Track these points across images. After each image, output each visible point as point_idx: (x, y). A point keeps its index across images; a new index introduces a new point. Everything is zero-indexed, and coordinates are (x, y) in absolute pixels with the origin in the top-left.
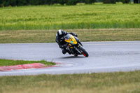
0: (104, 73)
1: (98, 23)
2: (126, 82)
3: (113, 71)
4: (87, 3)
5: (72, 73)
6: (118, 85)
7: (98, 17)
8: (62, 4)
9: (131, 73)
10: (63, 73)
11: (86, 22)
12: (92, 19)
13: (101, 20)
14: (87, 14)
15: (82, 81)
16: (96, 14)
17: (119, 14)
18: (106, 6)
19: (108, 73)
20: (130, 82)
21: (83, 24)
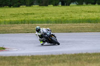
0: (40, 56)
1: (35, 20)
2: (56, 63)
3: (47, 54)
4: (27, 6)
5: (17, 55)
6: (50, 65)
7: (36, 16)
8: (10, 6)
9: (60, 56)
10: (10, 55)
11: (27, 19)
12: (31, 17)
13: (38, 18)
14: (28, 14)
15: (25, 61)
16: (34, 14)
17: (51, 13)
18: (41, 8)
19: (43, 56)
20: (59, 62)
21: (24, 20)
